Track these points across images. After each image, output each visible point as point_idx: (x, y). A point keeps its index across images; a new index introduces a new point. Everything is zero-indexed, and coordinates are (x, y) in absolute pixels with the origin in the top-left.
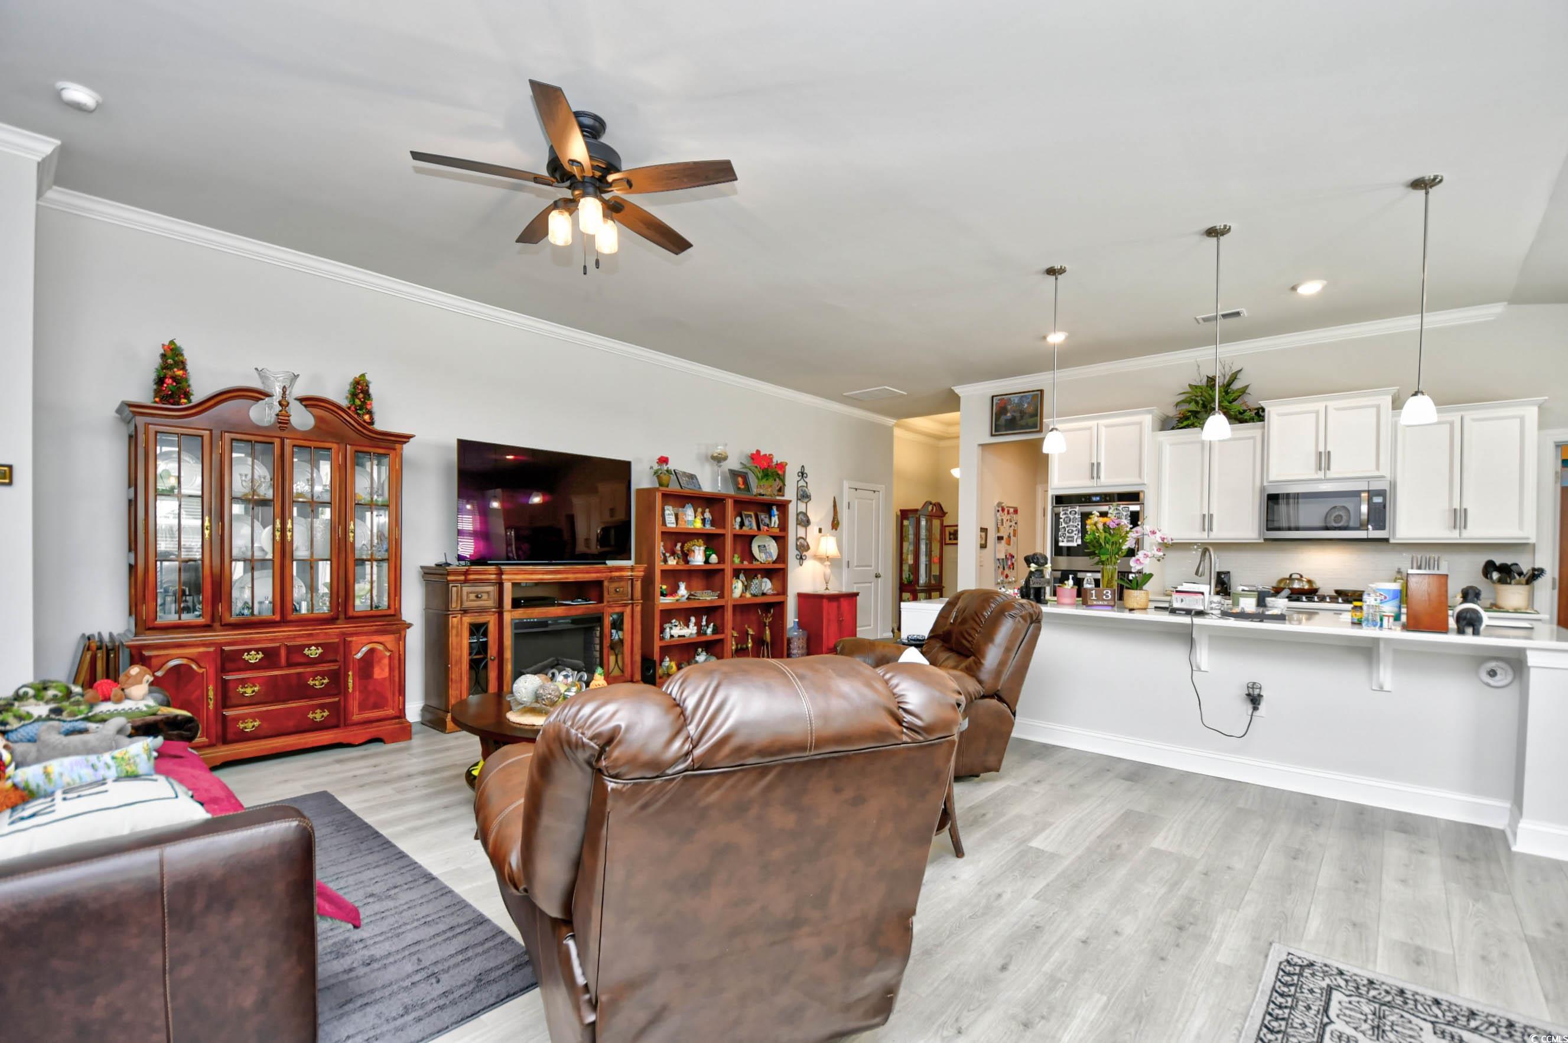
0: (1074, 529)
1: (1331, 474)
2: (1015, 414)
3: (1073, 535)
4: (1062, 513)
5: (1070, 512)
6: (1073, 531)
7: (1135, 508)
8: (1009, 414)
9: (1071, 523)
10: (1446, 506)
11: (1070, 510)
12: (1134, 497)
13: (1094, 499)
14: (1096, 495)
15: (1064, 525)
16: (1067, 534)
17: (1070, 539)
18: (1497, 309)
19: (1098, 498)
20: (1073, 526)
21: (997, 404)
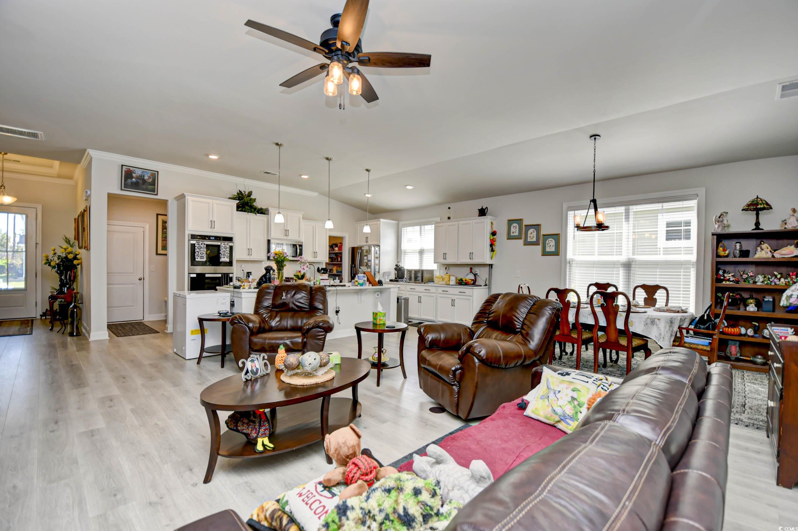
0: (204, 252)
1: (288, 238)
2: (138, 180)
3: (203, 255)
4: (196, 244)
5: (202, 244)
6: (203, 253)
7: (231, 244)
8: (134, 179)
9: (202, 249)
10: (312, 251)
11: (201, 243)
12: (230, 239)
13: (212, 238)
14: (213, 236)
15: (198, 250)
16: (200, 255)
17: (202, 257)
18: (315, 194)
19: (214, 238)
20: (203, 251)
21: (125, 171)
